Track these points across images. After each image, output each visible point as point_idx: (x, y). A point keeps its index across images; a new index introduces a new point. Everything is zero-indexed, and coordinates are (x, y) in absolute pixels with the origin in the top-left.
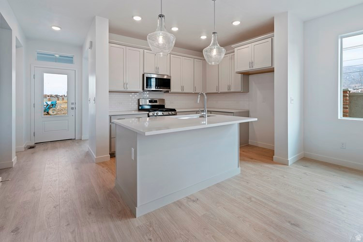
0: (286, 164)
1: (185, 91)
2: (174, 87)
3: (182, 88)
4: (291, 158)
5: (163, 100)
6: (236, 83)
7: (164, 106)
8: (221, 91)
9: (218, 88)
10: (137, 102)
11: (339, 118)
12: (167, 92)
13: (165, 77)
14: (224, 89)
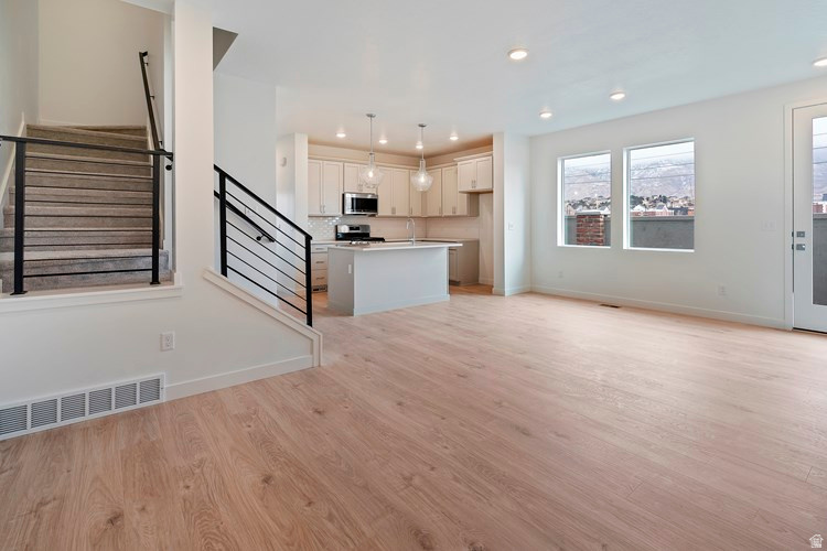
0: (502, 295)
1: (397, 214)
2: (383, 209)
3: (394, 210)
4: (508, 289)
5: (367, 227)
6: (462, 206)
7: (368, 234)
8: (444, 214)
9: (441, 210)
10: (334, 229)
11: (559, 244)
12: (374, 216)
13: (369, 197)
14: (448, 212)
